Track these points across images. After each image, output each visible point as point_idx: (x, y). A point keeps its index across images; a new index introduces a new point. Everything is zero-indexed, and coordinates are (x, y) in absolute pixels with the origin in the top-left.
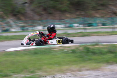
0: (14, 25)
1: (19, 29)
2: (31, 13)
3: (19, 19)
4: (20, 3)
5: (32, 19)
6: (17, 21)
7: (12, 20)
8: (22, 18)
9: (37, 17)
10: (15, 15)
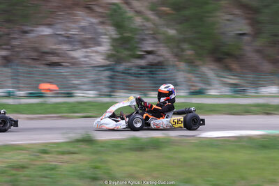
0: (216, 81)
1: (226, 90)
2: (254, 58)
3: (228, 69)
4: (232, 34)
5: (255, 70)
6: (222, 74)
7: (212, 70)
8: (234, 66)
9: (267, 67)
10: (218, 60)
